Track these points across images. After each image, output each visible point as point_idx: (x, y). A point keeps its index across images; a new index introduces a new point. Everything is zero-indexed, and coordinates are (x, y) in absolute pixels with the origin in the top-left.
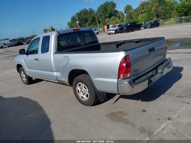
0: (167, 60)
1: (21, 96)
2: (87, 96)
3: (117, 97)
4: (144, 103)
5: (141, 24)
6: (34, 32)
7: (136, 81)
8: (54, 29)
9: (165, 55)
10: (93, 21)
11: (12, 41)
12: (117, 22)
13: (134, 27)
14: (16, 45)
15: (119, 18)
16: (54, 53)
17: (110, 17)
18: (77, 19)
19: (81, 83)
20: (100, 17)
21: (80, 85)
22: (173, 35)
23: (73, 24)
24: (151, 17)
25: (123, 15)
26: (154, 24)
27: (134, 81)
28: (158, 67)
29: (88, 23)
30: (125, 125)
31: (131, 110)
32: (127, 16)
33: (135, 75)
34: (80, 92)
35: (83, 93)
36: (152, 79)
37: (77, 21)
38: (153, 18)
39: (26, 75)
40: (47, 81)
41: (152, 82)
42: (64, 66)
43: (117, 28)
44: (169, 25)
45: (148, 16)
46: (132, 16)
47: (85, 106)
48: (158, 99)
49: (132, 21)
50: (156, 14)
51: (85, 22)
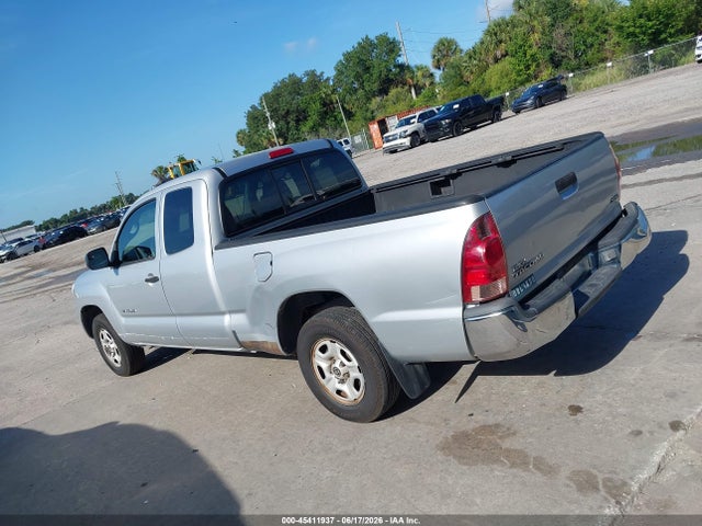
0: (625, 212)
1: (113, 420)
2: (357, 384)
3: (466, 372)
4: (571, 382)
5: (502, 99)
6: (119, 185)
7: (530, 303)
8: (192, 162)
9: (617, 196)
10: (326, 113)
11: (47, 228)
12: (412, 107)
13: (477, 112)
14: (63, 239)
15: (418, 89)
16: (217, 248)
17: (384, 91)
18: (268, 114)
19: (327, 342)
20: (347, 98)
21: (324, 349)
22: (621, 121)
23: (256, 137)
24: (533, 67)
25: (432, 75)
26: (547, 93)
27: (523, 303)
28: (600, 243)
29: (310, 123)
30: (515, 470)
31: (528, 414)
32: (444, 78)
33: (524, 282)
34: (327, 374)
35: (341, 377)
36: (584, 288)
37: (267, 122)
38: (541, 72)
39: (118, 341)
40: (198, 352)
41: (588, 298)
42: (258, 289)
43: (415, 126)
44: (601, 89)
45: (522, 67)
46: (462, 77)
47: (355, 424)
48: (619, 357)
49: (464, 93)
50: (547, 57)
51: (298, 121)
